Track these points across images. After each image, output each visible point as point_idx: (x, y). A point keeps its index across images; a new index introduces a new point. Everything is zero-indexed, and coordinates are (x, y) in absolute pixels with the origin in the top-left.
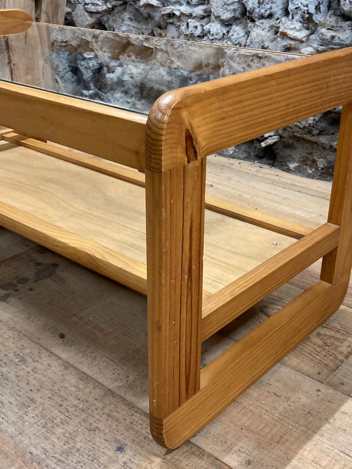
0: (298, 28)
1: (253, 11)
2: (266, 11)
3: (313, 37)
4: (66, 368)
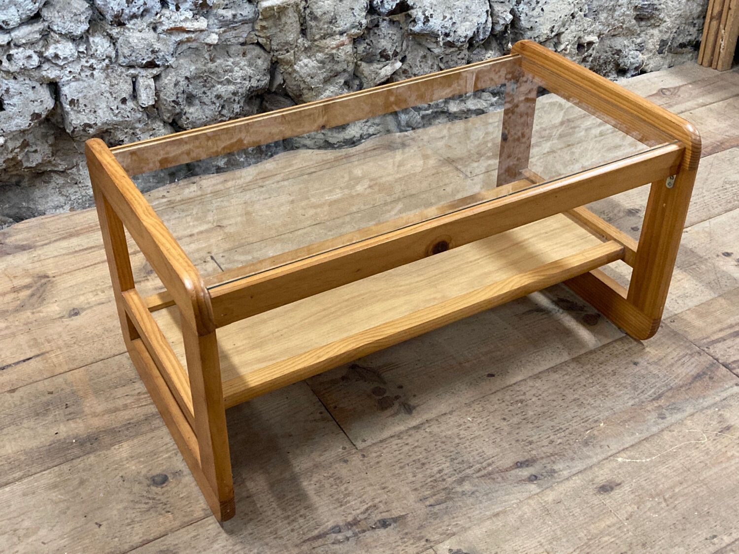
0: (190, 17)
1: (122, 13)
2: (139, 8)
3: (211, 22)
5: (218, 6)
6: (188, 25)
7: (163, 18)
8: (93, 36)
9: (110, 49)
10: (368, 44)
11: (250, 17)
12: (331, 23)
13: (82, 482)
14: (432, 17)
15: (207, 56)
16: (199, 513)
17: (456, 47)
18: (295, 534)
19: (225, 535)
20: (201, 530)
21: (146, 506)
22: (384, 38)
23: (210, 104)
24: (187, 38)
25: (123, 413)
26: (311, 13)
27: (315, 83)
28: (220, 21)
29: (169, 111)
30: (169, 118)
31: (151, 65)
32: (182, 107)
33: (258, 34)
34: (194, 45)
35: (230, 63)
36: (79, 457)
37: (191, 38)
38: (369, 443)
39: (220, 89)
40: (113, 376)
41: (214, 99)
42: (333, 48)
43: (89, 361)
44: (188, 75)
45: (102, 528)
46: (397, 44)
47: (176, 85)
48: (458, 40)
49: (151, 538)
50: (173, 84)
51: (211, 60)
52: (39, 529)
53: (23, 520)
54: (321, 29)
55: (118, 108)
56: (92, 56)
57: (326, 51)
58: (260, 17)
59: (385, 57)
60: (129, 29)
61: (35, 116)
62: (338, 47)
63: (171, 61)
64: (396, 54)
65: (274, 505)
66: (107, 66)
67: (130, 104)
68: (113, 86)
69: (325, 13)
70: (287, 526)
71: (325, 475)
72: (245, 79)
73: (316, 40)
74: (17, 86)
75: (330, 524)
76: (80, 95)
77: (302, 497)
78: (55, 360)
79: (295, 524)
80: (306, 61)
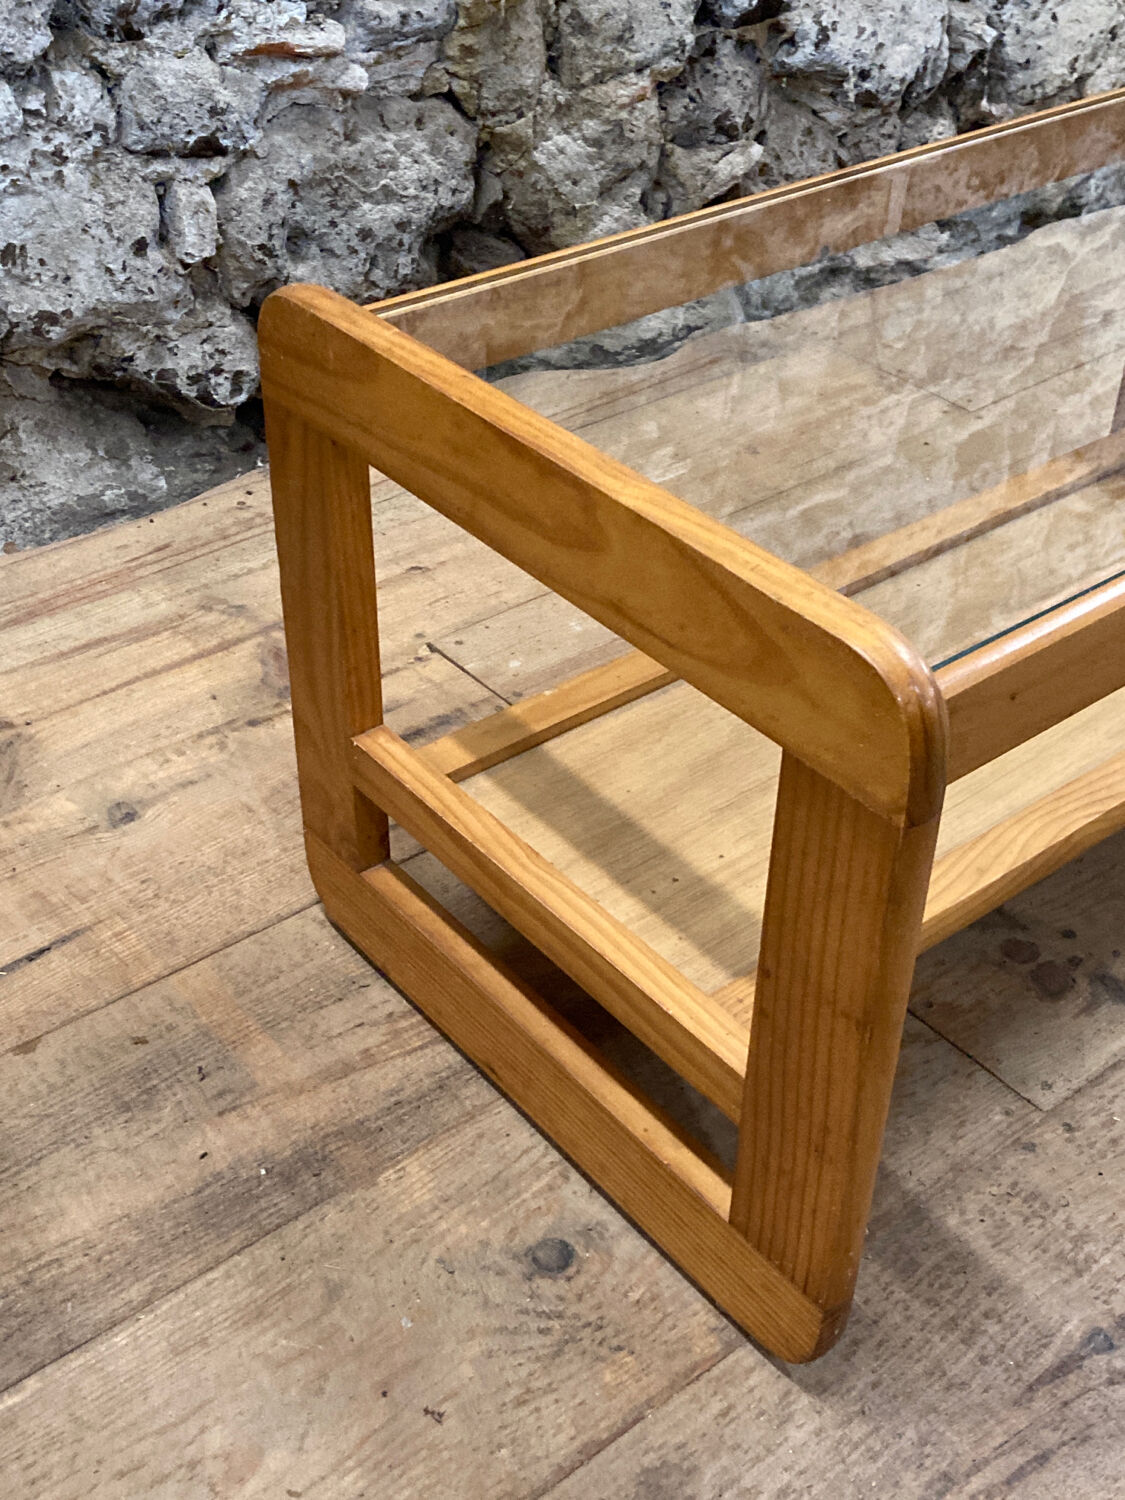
1: (138, 2)
6: (299, 39)
7: (235, 22)
8: (60, 68)
9: (102, 106)
10: (692, 100)
11: (439, 21)
12: (620, 39)
13: (334, 1292)
14: (835, 30)
15: (337, 125)
16: (705, 1346)
17: (881, 106)
18: (994, 1371)
19: (804, 1400)
20: (732, 1392)
21: (547, 1340)
22: (726, 84)
23: (346, 252)
24: (294, 75)
25: (369, 1076)
26: (576, 14)
27: (582, 194)
28: (371, 31)
29: (246, 274)
30: (244, 294)
31: (208, 148)
32: (280, 262)
33: (453, 68)
34: (306, 95)
35: (389, 146)
36: (296, 1218)
37: (307, 73)
38: (1061, 1090)
39: (372, 214)
40: (299, 974)
41: (355, 242)
42: (622, 107)
43: (216, 940)
44: (296, 174)
45: (450, 1423)
46: (752, 99)
47: (267, 202)
48: (886, 89)
49: (605, 1436)
50: (259, 202)
51: (347, 137)
52: (260, 1453)
53: (203, 1430)
54: (597, 57)
55: (124, 269)
56: (61, 124)
57: (607, 113)
58: (462, 22)
59: (726, 131)
60: (150, 50)
62: (630, 106)
63: (255, 137)
64: (749, 123)
65: (900, 1294)
66: (97, 153)
67: (155, 256)
68: (112, 206)
69: (607, 15)
70: (962, 1346)
71: (994, 1190)
72: (424, 188)
73: (583, 86)
75: (1074, 1328)
76: (29, 234)
77: (961, 1261)
78: (118, 947)
79: (982, 1340)
80: (562, 139)
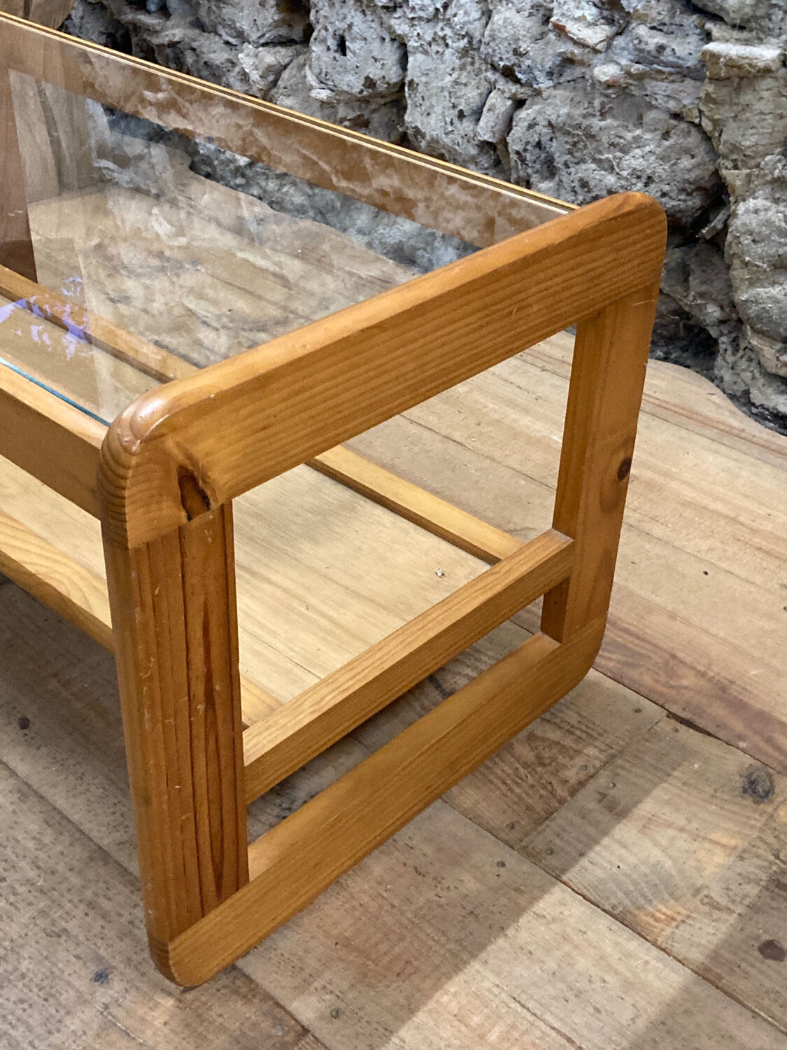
0: (589, 18)
3: (620, 41)
4: (23, 797)
5: (642, 19)
6: (574, 29)
9: (477, 24)
11: (689, 64)
15: (597, 103)
23: (569, 189)
24: (571, 52)
27: (756, 253)
28: (635, 47)
29: (514, 169)
31: (510, 74)
32: (529, 171)
33: (701, 106)
34: (587, 73)
35: (629, 135)
39: (592, 172)
41: (576, 184)
44: (553, 118)
47: (531, 126)
50: (526, 124)
51: (600, 114)
55: (452, 123)
56: (448, 22)
58: (708, 72)
61: (370, 83)
63: (544, 83)
66: (466, 50)
67: (467, 125)
72: (639, 177)
74: (363, 26)
